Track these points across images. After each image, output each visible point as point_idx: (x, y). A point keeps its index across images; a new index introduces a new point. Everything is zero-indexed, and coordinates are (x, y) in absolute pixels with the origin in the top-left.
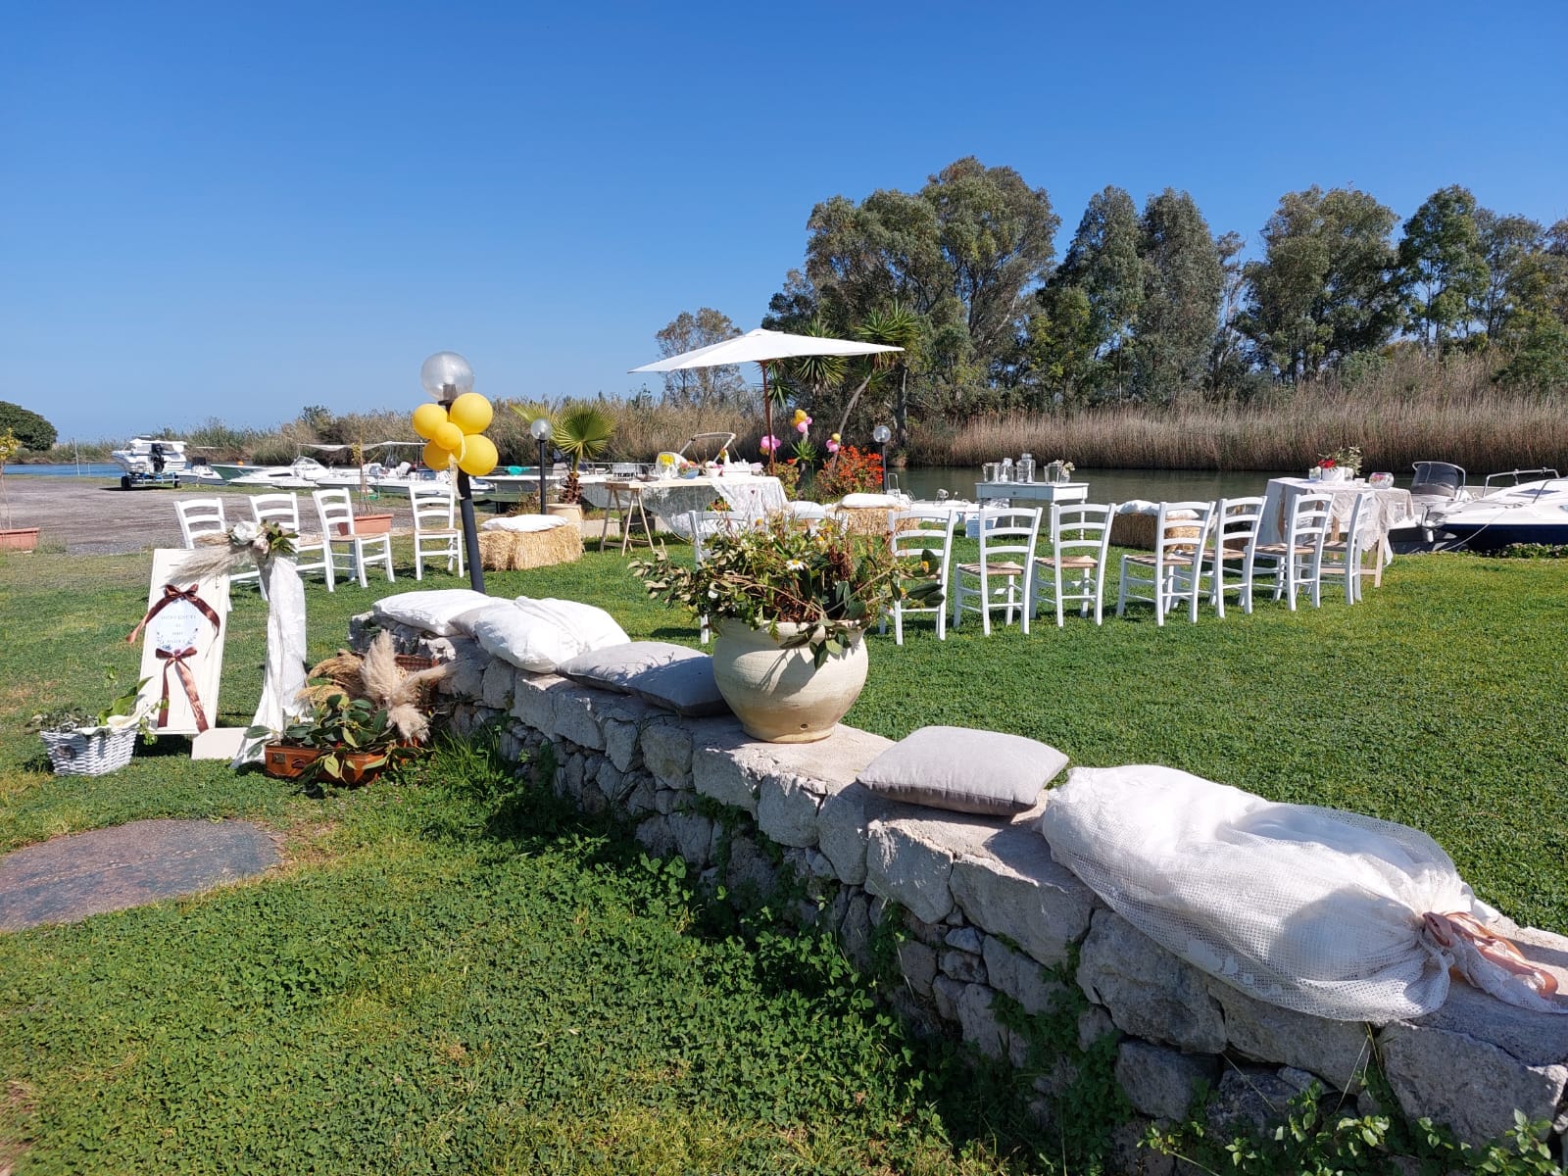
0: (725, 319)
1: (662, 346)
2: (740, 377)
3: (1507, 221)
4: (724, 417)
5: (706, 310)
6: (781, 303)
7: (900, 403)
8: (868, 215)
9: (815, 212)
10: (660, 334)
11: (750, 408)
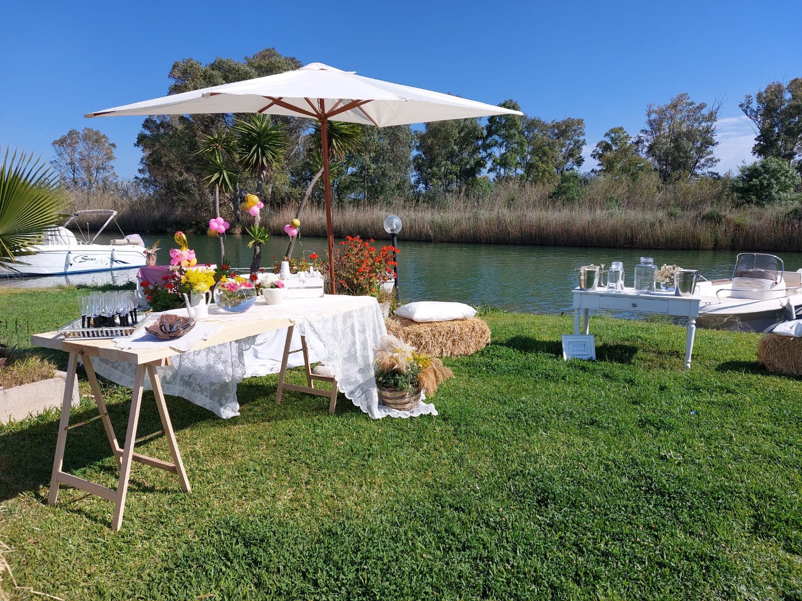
0: (104, 136)
1: (57, 151)
2: (114, 173)
3: (534, 120)
4: (108, 200)
5: (89, 130)
6: (151, 125)
7: (235, 195)
8: (214, 72)
9: (174, 67)
10: (55, 143)
11: (126, 193)
